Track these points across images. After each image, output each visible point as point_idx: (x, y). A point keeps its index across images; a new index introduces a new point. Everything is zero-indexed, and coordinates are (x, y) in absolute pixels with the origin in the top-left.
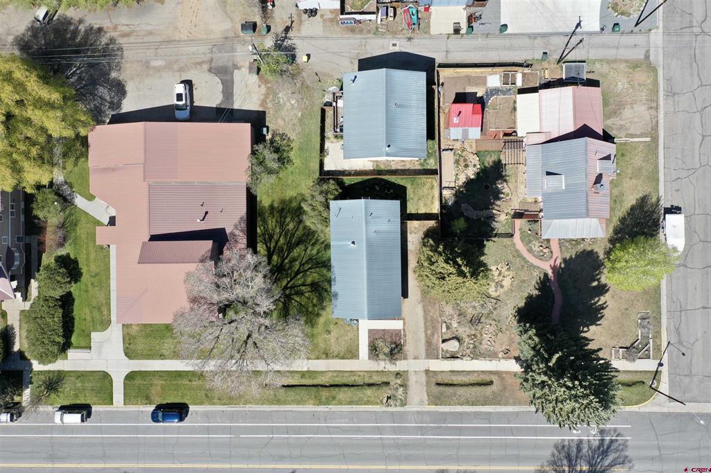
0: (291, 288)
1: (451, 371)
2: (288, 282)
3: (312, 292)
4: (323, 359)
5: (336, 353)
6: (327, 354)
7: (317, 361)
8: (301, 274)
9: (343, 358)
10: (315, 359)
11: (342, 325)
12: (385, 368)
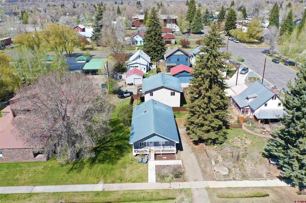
0: (102, 147)
1: (228, 188)
2: (101, 145)
3: (116, 149)
4: (118, 183)
5: (129, 179)
6: (121, 180)
7: (112, 184)
8: (110, 142)
9: (134, 182)
10: (110, 183)
11: (135, 164)
12: (170, 187)
